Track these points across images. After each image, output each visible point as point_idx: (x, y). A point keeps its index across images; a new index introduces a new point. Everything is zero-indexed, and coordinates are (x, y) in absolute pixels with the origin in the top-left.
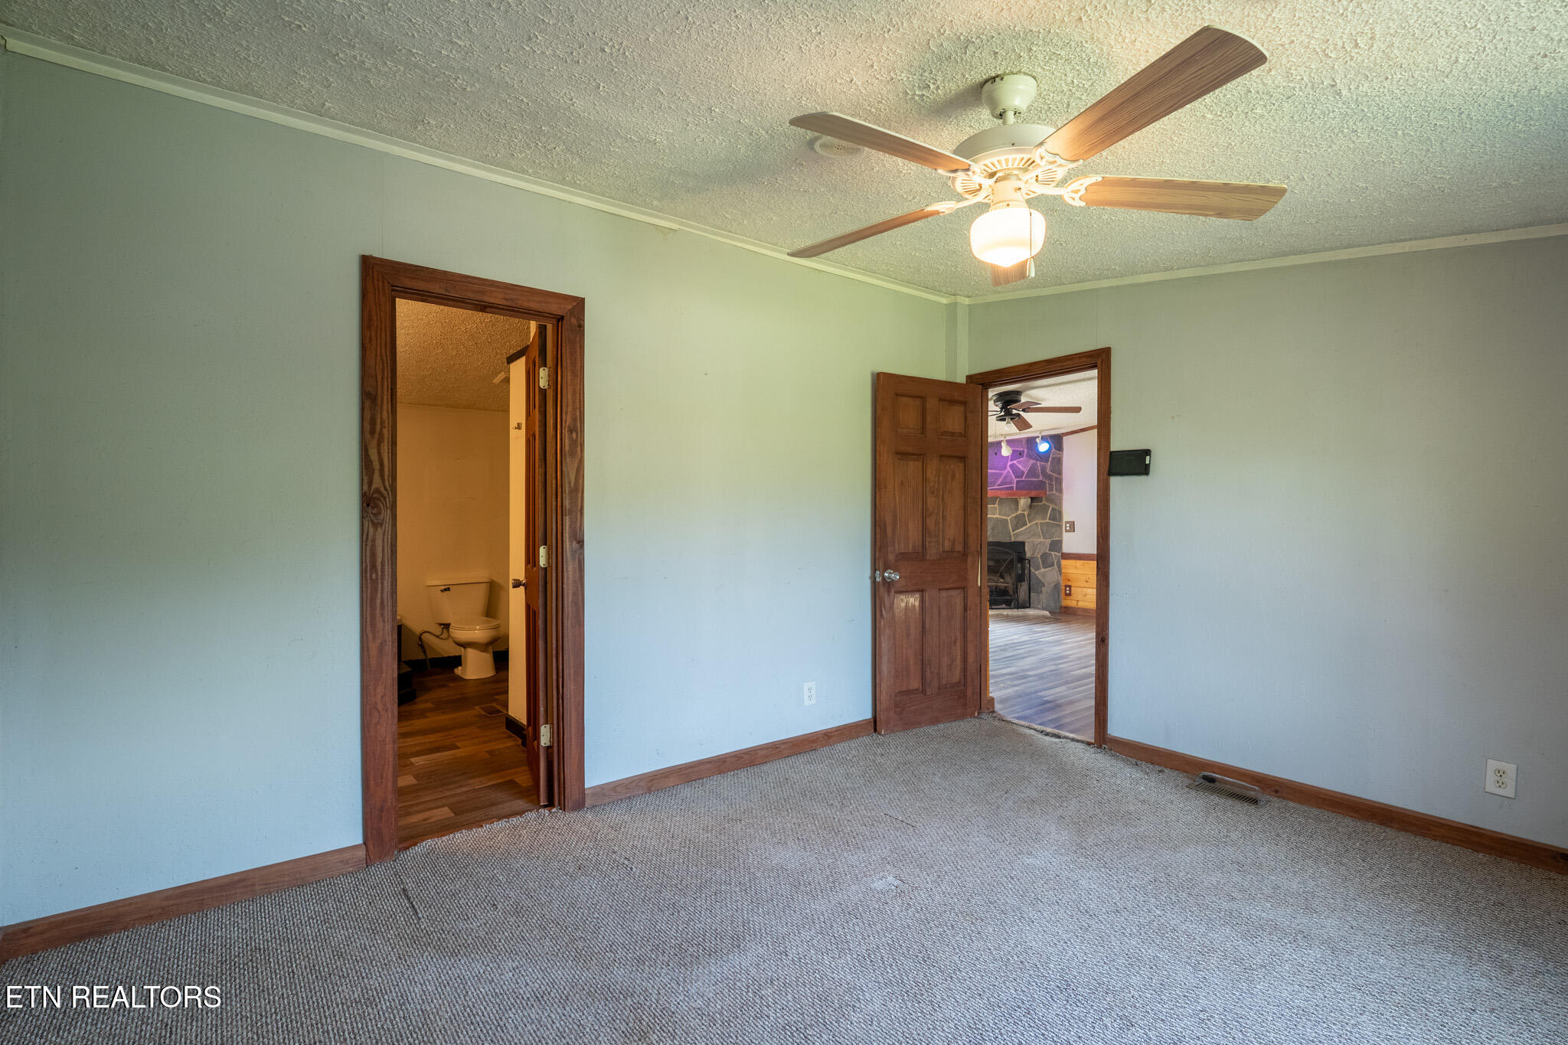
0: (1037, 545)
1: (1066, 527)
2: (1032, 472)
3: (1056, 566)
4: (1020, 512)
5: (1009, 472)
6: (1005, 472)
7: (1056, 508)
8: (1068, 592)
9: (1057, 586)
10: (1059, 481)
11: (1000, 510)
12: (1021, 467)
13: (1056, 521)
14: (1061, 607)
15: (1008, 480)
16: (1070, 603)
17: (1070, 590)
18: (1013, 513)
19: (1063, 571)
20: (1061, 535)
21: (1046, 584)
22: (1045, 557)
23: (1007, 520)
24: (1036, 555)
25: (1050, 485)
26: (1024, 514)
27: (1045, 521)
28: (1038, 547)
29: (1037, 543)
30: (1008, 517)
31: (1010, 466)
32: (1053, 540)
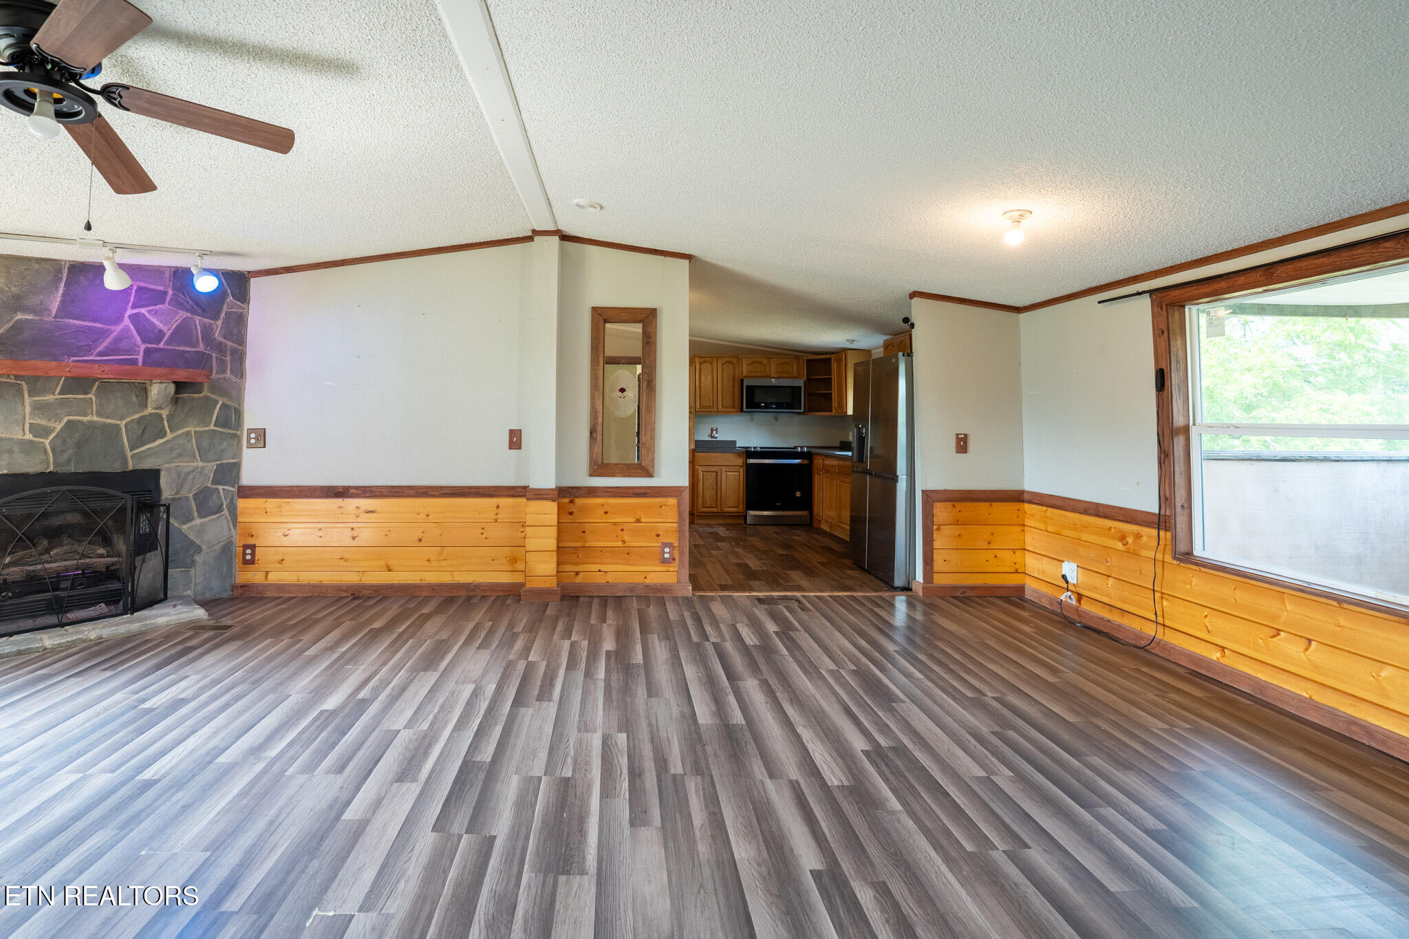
0: (188, 473)
1: (249, 439)
2: (183, 333)
3: (226, 512)
4: (149, 411)
5: (126, 330)
6: (117, 329)
7: (229, 403)
8: (248, 557)
9: (227, 548)
10: (239, 357)
11: (100, 405)
12: (156, 323)
13: (230, 428)
14: (234, 587)
15: (124, 345)
16: (254, 576)
17: (253, 554)
18: (135, 413)
19: (240, 519)
20: (238, 454)
21: (204, 548)
22: (203, 495)
23: (116, 427)
24: (184, 493)
25: (222, 363)
26: (160, 416)
27: (206, 429)
28: (191, 477)
29: (187, 470)
30: (121, 419)
31: (132, 317)
32: (222, 464)
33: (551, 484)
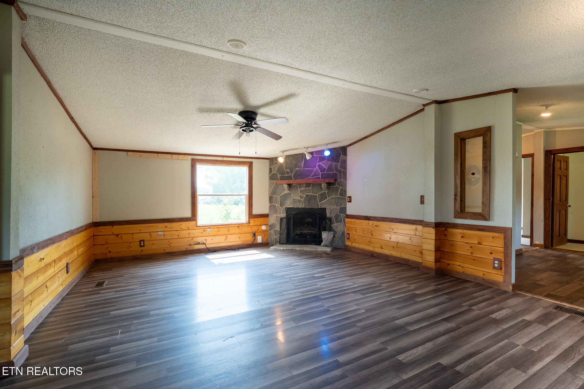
0: (333, 210)
1: (348, 199)
2: (330, 168)
3: (343, 222)
4: (323, 191)
5: (317, 169)
6: (315, 169)
7: (343, 188)
8: (348, 237)
9: (343, 233)
10: (345, 173)
11: (312, 190)
12: (324, 166)
13: (343, 196)
14: (345, 246)
15: (317, 173)
16: (348, 243)
18: (320, 192)
19: (346, 225)
20: (346, 205)
21: (337, 232)
22: (337, 216)
23: (316, 196)
24: (332, 215)
25: (340, 175)
26: (325, 193)
27: (337, 196)
28: (333, 211)
29: (332, 209)
30: (317, 194)
31: (318, 165)
32: (341, 207)
33: (433, 221)
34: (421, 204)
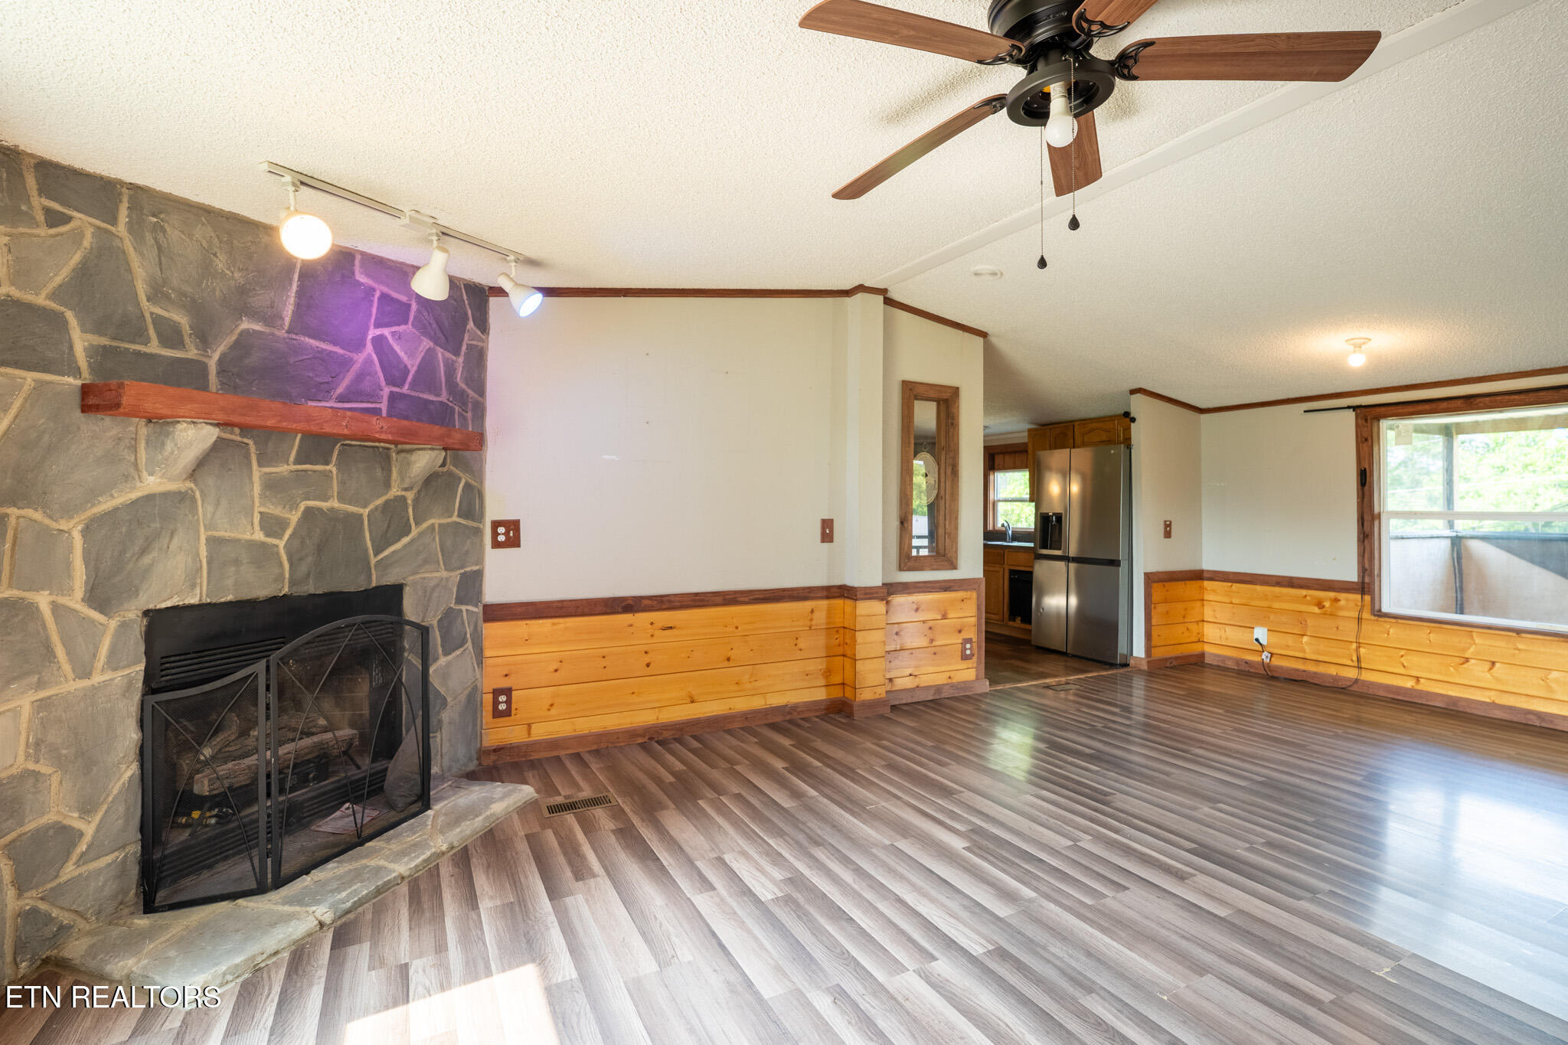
0: (433, 589)
1: (495, 534)
2: (426, 375)
3: (469, 644)
4: (395, 491)
5: (368, 361)
6: (360, 358)
7: (474, 482)
8: (502, 707)
9: (474, 697)
11: (342, 483)
12: (402, 354)
13: (473, 520)
14: (483, 753)
15: (366, 385)
16: (511, 733)
17: (509, 702)
18: (378, 496)
19: (487, 653)
20: (480, 560)
21: (449, 699)
22: (449, 618)
23: (363, 516)
24: (428, 619)
26: (404, 499)
27: (449, 520)
28: (436, 594)
29: (433, 583)
30: (365, 506)
31: (373, 339)
32: (466, 573)
33: (877, 582)
34: (823, 541)
